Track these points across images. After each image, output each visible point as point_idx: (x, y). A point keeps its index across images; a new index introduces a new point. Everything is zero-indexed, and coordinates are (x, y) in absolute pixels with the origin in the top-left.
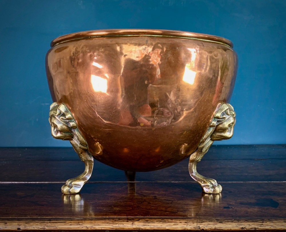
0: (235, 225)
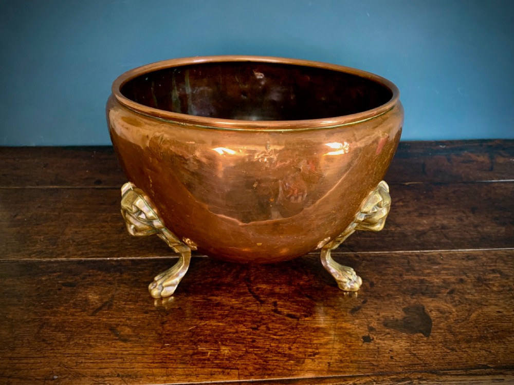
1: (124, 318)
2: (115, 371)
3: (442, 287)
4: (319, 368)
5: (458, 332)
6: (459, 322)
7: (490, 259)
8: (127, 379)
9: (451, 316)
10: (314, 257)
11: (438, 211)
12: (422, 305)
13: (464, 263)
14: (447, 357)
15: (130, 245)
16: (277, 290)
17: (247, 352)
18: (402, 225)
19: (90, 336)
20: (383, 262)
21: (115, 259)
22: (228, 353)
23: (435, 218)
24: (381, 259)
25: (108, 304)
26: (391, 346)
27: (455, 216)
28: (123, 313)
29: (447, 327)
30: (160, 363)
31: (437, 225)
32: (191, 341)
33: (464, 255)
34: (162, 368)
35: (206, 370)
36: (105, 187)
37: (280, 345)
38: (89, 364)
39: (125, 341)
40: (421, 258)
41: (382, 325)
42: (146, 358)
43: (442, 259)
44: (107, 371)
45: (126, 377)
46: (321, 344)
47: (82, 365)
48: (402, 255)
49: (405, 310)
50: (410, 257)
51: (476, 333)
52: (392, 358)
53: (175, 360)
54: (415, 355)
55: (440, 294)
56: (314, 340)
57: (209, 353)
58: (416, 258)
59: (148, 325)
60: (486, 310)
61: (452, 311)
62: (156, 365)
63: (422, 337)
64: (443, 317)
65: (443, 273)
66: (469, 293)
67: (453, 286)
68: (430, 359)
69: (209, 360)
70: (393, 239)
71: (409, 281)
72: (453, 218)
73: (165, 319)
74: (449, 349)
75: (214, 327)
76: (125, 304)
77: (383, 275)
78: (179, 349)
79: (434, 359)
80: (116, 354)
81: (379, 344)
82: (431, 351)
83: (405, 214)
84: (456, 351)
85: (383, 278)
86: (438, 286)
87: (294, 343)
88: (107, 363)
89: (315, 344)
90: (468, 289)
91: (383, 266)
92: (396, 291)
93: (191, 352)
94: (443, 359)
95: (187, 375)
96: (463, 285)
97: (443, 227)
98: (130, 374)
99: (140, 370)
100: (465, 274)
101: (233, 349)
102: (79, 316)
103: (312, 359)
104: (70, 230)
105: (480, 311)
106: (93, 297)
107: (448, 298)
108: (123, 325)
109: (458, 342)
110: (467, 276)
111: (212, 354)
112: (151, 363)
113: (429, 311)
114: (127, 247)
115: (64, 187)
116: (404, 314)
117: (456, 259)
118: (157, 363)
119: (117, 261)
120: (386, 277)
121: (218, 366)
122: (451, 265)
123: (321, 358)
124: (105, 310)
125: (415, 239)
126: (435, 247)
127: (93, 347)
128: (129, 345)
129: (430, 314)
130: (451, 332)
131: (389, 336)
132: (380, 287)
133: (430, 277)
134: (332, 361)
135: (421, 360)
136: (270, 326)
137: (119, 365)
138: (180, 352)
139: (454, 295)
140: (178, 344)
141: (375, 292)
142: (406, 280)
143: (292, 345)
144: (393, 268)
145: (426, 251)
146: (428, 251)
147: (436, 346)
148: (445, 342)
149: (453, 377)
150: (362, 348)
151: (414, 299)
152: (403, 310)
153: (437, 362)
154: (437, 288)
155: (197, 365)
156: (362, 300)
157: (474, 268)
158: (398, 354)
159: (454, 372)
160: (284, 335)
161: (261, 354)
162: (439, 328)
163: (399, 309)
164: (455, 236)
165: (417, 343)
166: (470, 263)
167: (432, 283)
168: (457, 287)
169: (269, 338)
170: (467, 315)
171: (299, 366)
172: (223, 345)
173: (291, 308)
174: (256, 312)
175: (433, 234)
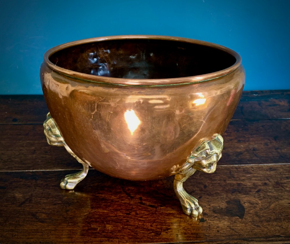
3: (252, 188)
4: (171, 237)
5: (262, 216)
6: (263, 210)
7: (285, 170)
9: (258, 206)
11: (251, 139)
12: (239, 199)
13: (268, 173)
14: (254, 231)
16: (142, 190)
17: (123, 228)
22: (111, 229)
23: (249, 144)
25: (29, 199)
26: (218, 224)
27: (263, 142)
29: (255, 212)
31: (251, 148)
32: (87, 222)
33: (268, 168)
35: (97, 239)
36: (20, 123)
37: (145, 224)
40: (239, 170)
41: (212, 212)
43: (253, 170)
44: (33, 240)
46: (171, 223)
48: (226, 169)
50: (231, 169)
51: (274, 216)
52: (218, 231)
54: (233, 229)
55: (251, 193)
56: (167, 221)
57: (99, 229)
58: (235, 169)
59: (57, 212)
60: (281, 202)
61: (259, 203)
63: (238, 219)
64: (252, 207)
65: (254, 179)
66: (270, 192)
67: (260, 187)
68: (243, 232)
69: (98, 233)
71: (230, 184)
72: (261, 144)
73: (68, 208)
74: (256, 226)
75: (101, 213)
79: (246, 232)
81: (210, 223)
82: (244, 227)
83: (228, 141)
84: (260, 227)
85: (213, 182)
86: (249, 187)
87: (154, 222)
89: (168, 223)
90: (270, 189)
92: (222, 190)
93: (87, 228)
94: (251, 232)
95: (85, 242)
96: (266, 186)
97: (254, 150)
98: (48, 242)
100: (268, 180)
101: (114, 226)
103: (166, 232)
105: (277, 203)
107: (257, 194)
109: (261, 222)
110: (270, 181)
111: (100, 229)
113: (243, 203)
116: (226, 205)
117: (262, 170)
120: (215, 182)
121: (105, 237)
122: (259, 174)
123: (172, 232)
124: (28, 203)
125: (235, 157)
126: (248, 162)
129: (244, 205)
130: (257, 216)
131: (216, 218)
132: (211, 188)
133: (245, 182)
134: (179, 233)
135: (237, 232)
136: (138, 212)
139: (260, 193)
141: (207, 191)
142: (228, 184)
143: (153, 224)
144: (219, 176)
145: (242, 165)
146: (244, 165)
147: (247, 224)
148: (253, 222)
149: (257, 242)
150: (198, 226)
151: (233, 195)
152: (227, 202)
153: (247, 233)
154: (248, 189)
155: (91, 236)
156: (199, 196)
157: (274, 176)
158: (222, 229)
159: (258, 239)
160: (147, 218)
161: (133, 229)
162: (250, 214)
163: (223, 202)
164: (262, 155)
165: (235, 222)
166: (272, 173)
167: (246, 185)
168: (262, 188)
169: (138, 219)
170: (268, 205)
171: (157, 236)
172: (107, 224)
173: (151, 201)
174: (128, 204)
175: (247, 154)
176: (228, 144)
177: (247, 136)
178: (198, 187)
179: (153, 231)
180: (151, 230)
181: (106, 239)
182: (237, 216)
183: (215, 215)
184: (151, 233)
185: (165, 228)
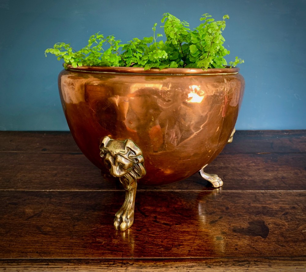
0: (222, 270)
1: (47, 222)
2: (36, 250)
3: (279, 211)
4: (182, 253)
5: (288, 236)
6: (289, 231)
8: (43, 255)
9: (284, 227)
10: (187, 193)
11: (280, 169)
12: (263, 221)
13: (297, 198)
14: (278, 250)
15: (59, 183)
16: (158, 210)
18: (253, 176)
19: (22, 231)
20: (237, 196)
21: (48, 191)
22: (117, 243)
23: (278, 173)
24: (236, 195)
25: (38, 215)
26: (237, 242)
27: (292, 172)
28: (47, 220)
29: (280, 233)
30: (68, 247)
31: (279, 176)
32: (92, 236)
33: (297, 194)
34: (68, 249)
35: (100, 252)
36: (48, 152)
37: (155, 240)
38: (17, 246)
39: (46, 234)
40: (265, 195)
41: (232, 231)
42: (59, 244)
43: (281, 196)
44: (30, 250)
45: (43, 253)
46: (185, 240)
47: (13, 246)
48: (251, 193)
49: (250, 223)
50: (257, 194)
51: (302, 237)
52: (236, 249)
53: (79, 245)
54: (254, 248)
55: (277, 215)
56: (181, 237)
57: (103, 243)
58: (261, 194)
59: (63, 226)
61: (285, 224)
62: (65, 248)
63: (260, 238)
64: (278, 228)
65: (281, 203)
66: (298, 215)
67: (287, 211)
68: (265, 251)
69: (102, 246)
70: (246, 184)
71: (255, 207)
72: (291, 173)
73: (76, 223)
74: (280, 246)
75: (110, 229)
76: (50, 215)
77: (236, 203)
78: (83, 240)
79: (268, 251)
80: (38, 241)
81: (228, 241)
82: (267, 246)
83: (256, 170)
84: (285, 247)
85: (235, 205)
86: (276, 210)
87: (165, 239)
88: (31, 245)
89: (181, 239)
90: (298, 212)
91: (237, 199)
92: (245, 212)
93: (91, 241)
94: (275, 251)
95: (86, 254)
96: (294, 210)
97: (283, 178)
98: (45, 252)
99: (52, 250)
100: (297, 204)
102: (16, 220)
104: (20, 175)
106: (29, 211)
107: (283, 217)
108: (46, 226)
109: (287, 242)
110: (299, 205)
111: (105, 243)
112: (61, 246)
113: (268, 224)
114: (57, 184)
115: (21, 152)
116: (249, 225)
117: (291, 195)
118: (65, 246)
119: (49, 192)
120: (238, 205)
121: (108, 250)
122: (287, 199)
123: (184, 248)
124: (36, 218)
125: (261, 184)
126: (276, 189)
127: (23, 237)
128: (48, 236)
129: (268, 226)
130: (283, 236)
131: (236, 237)
132: (233, 210)
133: (271, 205)
134: (192, 249)
135: (257, 251)
136: (150, 229)
137: (39, 247)
138: (83, 241)
139: (287, 216)
140: (82, 237)
141: (229, 212)
142: (252, 207)
143: (164, 240)
144: (244, 199)
145: (269, 191)
146: (271, 191)
147: (270, 243)
148: (278, 242)
149: (281, 261)
150: (214, 243)
151: (257, 217)
152: (249, 223)
153: (270, 252)
154: (275, 211)
155: (93, 249)
156: (219, 217)
157: (304, 201)
158: (241, 247)
159: (282, 258)
160: (159, 234)
161: (141, 244)
162: (274, 234)
163: (245, 222)
164: (291, 183)
165: (256, 241)
166: (301, 198)
167: (272, 209)
168: (290, 211)
169: (148, 235)
170: (296, 227)
171: (167, 251)
172: (114, 238)
173: (166, 220)
174: (141, 221)
175: (275, 182)
176: (255, 172)
177: (275, 167)
178: (219, 209)
179: (163, 246)
180: (161, 245)
181: (109, 252)
182: (260, 235)
183: (235, 234)
184: (161, 248)
185: (177, 244)
